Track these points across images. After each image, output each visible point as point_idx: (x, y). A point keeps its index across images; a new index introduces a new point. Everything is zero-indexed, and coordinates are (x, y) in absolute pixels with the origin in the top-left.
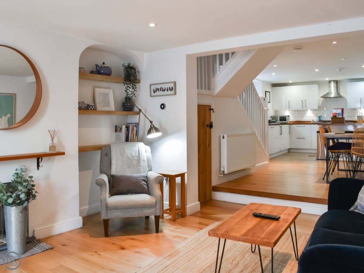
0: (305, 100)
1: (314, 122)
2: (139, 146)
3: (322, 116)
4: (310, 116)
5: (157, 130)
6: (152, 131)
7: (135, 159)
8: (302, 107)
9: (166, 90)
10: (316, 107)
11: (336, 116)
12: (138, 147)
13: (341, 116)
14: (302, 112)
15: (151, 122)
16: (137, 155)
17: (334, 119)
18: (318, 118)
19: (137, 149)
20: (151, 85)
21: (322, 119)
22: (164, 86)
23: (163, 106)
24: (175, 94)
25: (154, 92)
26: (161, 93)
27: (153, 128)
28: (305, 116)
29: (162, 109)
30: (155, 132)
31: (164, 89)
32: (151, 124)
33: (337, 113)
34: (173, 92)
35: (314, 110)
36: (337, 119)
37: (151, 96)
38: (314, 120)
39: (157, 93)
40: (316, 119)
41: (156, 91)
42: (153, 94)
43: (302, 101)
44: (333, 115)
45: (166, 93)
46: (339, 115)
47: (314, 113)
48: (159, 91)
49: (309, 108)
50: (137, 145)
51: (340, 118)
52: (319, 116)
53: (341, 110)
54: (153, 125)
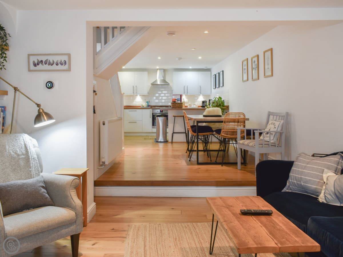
0: (136, 86)
1: (143, 107)
2: (25, 139)
3: (150, 101)
4: (139, 101)
5: (50, 117)
6: (42, 117)
7: (22, 158)
8: (133, 93)
9: (55, 64)
10: (146, 93)
11: (175, 102)
12: (22, 140)
13: (179, 102)
14: (133, 97)
15: (38, 105)
16: (24, 152)
17: (174, 105)
18: (147, 104)
19: (23, 143)
20: (29, 55)
21: (149, 104)
22: (51, 59)
23: (50, 85)
24: (69, 70)
25: (35, 65)
26: (46, 67)
27: (43, 113)
28: (134, 101)
29: (49, 88)
30: (48, 120)
31: (51, 62)
32: (38, 108)
33: (176, 98)
34: (66, 67)
35: (143, 96)
36: (176, 105)
37: (29, 70)
38: (143, 105)
39: (40, 67)
40: (145, 104)
41: (38, 64)
42: (32, 67)
43: (133, 86)
44: (172, 100)
45: (54, 67)
46: (178, 101)
47: (142, 99)
48: (43, 65)
49: (138, 94)
50: (22, 138)
51: (179, 103)
52: (147, 101)
53: (180, 95)
54: (42, 109)
